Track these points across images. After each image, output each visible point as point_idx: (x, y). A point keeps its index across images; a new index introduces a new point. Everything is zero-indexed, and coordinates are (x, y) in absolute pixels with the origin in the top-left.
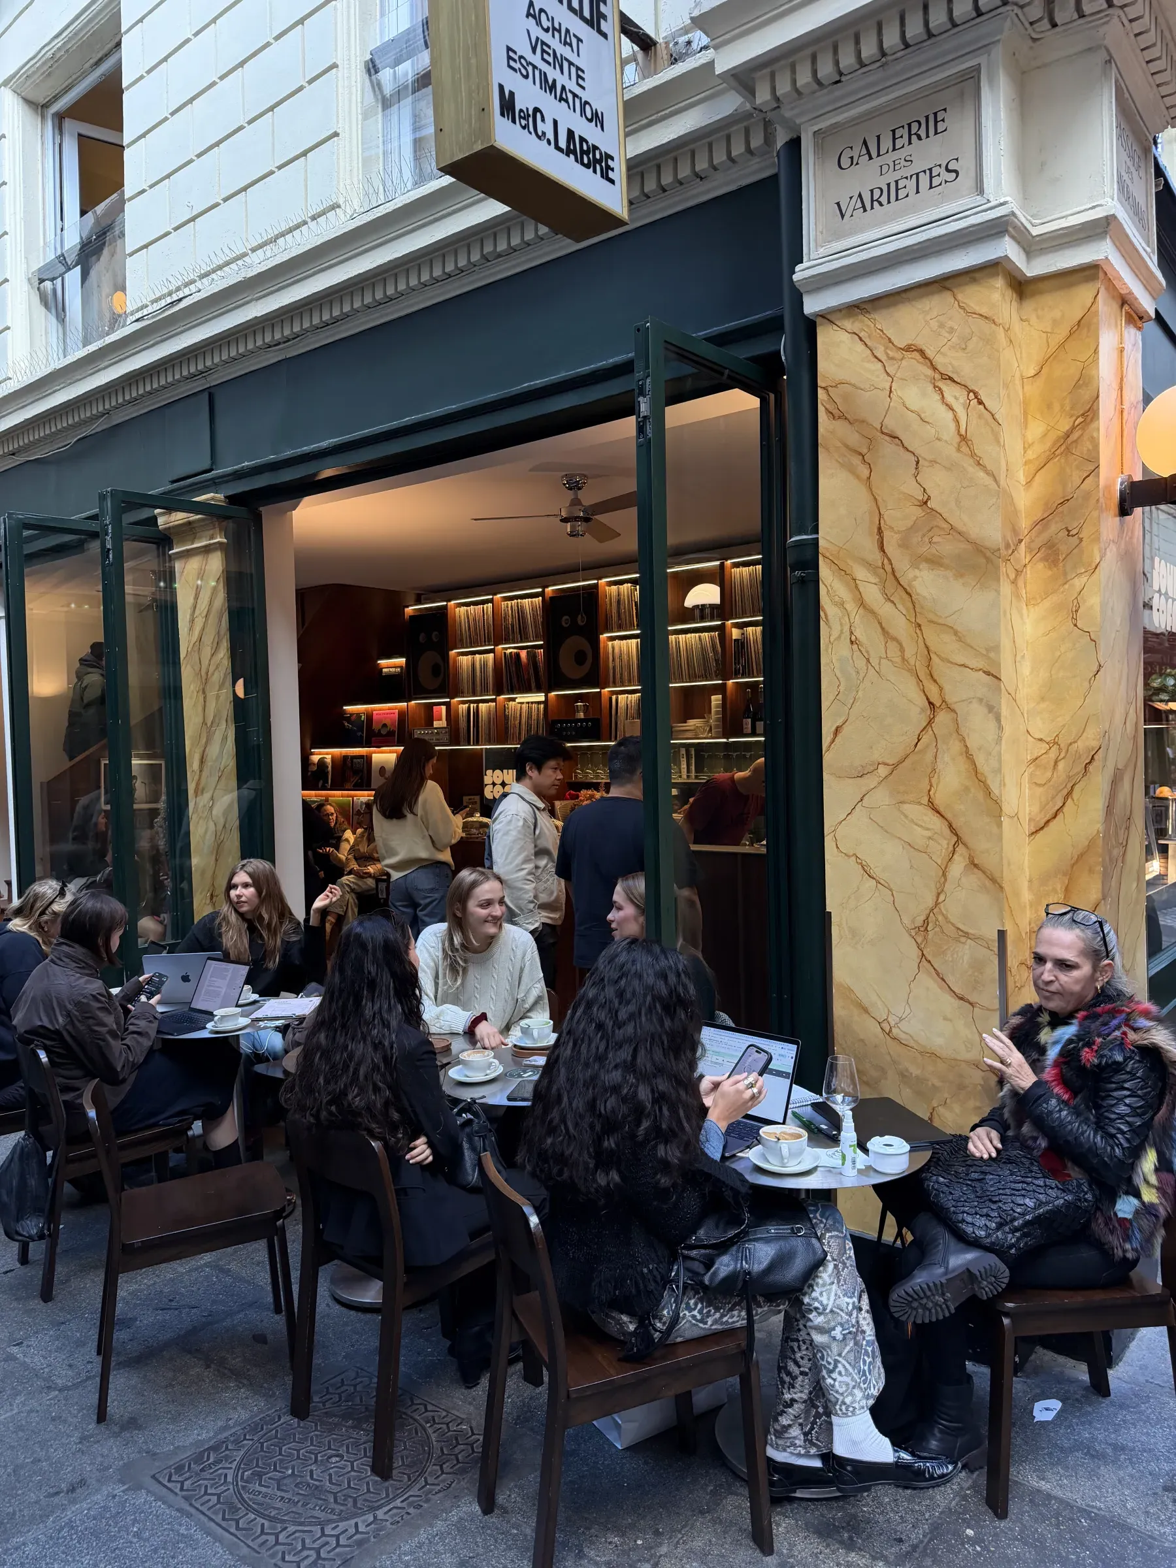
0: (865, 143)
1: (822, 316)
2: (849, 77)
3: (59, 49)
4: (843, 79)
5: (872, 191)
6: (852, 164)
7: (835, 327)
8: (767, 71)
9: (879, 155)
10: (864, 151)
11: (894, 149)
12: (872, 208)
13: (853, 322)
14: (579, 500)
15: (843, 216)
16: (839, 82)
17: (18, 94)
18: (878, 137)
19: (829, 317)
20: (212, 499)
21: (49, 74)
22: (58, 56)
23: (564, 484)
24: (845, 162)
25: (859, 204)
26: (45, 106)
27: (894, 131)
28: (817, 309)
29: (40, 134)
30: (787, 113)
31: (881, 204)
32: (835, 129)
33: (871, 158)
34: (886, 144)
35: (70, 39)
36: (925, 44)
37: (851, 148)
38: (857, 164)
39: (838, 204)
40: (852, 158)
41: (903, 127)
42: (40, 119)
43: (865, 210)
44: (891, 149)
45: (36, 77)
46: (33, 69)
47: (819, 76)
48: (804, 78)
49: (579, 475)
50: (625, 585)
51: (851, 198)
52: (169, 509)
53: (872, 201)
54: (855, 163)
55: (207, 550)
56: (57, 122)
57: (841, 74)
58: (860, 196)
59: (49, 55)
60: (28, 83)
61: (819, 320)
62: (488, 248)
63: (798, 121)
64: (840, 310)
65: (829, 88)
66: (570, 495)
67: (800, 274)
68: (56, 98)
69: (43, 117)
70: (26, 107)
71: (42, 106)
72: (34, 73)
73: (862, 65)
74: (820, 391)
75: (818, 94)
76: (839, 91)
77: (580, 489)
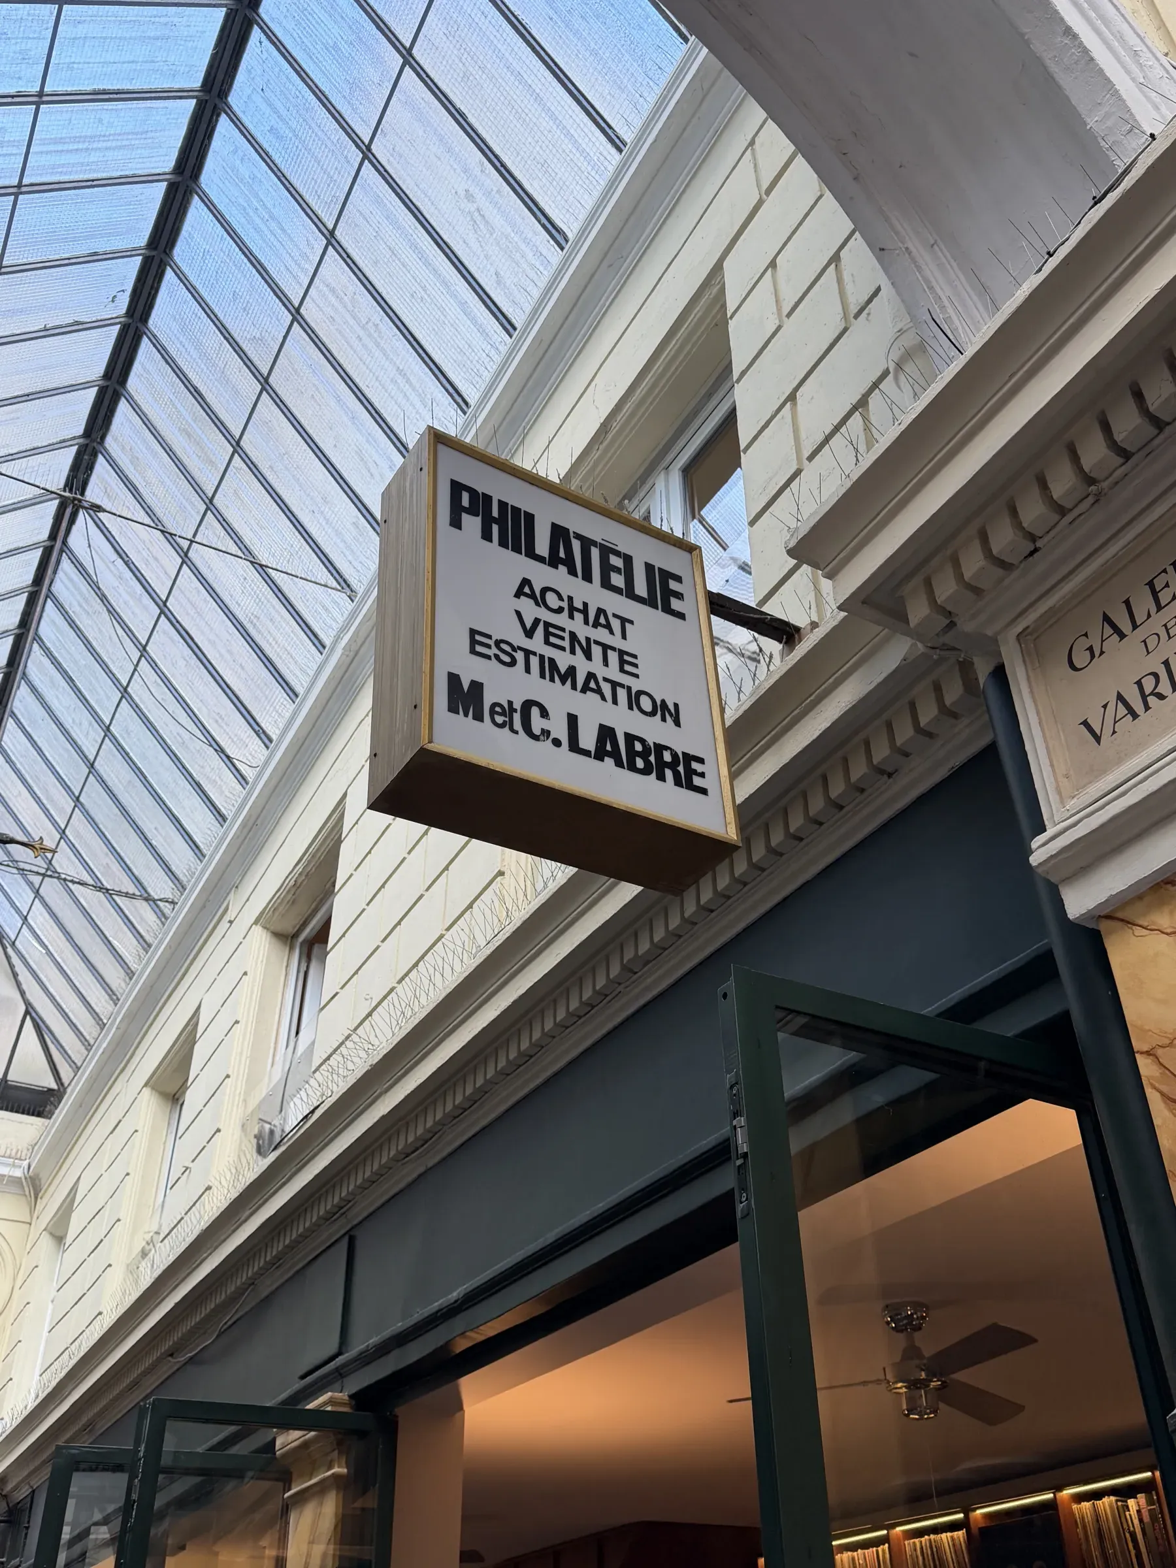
0: (1107, 619)
1: (1108, 917)
2: (1046, 539)
3: (300, 874)
4: (1039, 544)
5: (1139, 683)
6: (1093, 656)
7: (1139, 931)
8: (917, 580)
9: (1135, 626)
10: (1108, 630)
11: (1159, 608)
12: (1147, 707)
13: (1171, 913)
14: (918, 1349)
15: (1098, 739)
16: (1036, 550)
17: (268, 929)
18: (1127, 603)
19: (1120, 915)
20: (331, 1402)
21: (293, 902)
22: (299, 881)
23: (888, 1323)
24: (1080, 659)
25: (1122, 710)
26: (295, 936)
27: (1151, 584)
28: (1091, 905)
29: (285, 964)
30: (967, 626)
31: (1161, 697)
32: (1053, 618)
33: (1122, 636)
34: (1143, 604)
35: (309, 862)
36: (1156, 442)
37: (1086, 635)
38: (1102, 653)
39: (1085, 723)
40: (1091, 649)
41: (1165, 571)
42: (288, 948)
43: (1135, 716)
44: (1153, 609)
45: (281, 909)
46: (279, 901)
47: (995, 552)
48: (973, 563)
49: (909, 1303)
50: (1106, 1500)
51: (1105, 706)
52: (287, 1426)
53: (1144, 697)
54: (1097, 653)
55: (320, 1490)
56: (305, 950)
57: (1033, 538)
58: (1120, 697)
59: (292, 882)
60: (277, 914)
61: (1104, 926)
62: (629, 954)
63: (989, 633)
64: (1140, 897)
65: (1022, 566)
66: (901, 1340)
67: (1041, 851)
68: (304, 924)
69: (292, 948)
70: (274, 940)
71: (292, 937)
72: (280, 904)
73: (1062, 511)
74: (1141, 1061)
75: (1007, 582)
76: (1040, 564)
77: (919, 1328)
